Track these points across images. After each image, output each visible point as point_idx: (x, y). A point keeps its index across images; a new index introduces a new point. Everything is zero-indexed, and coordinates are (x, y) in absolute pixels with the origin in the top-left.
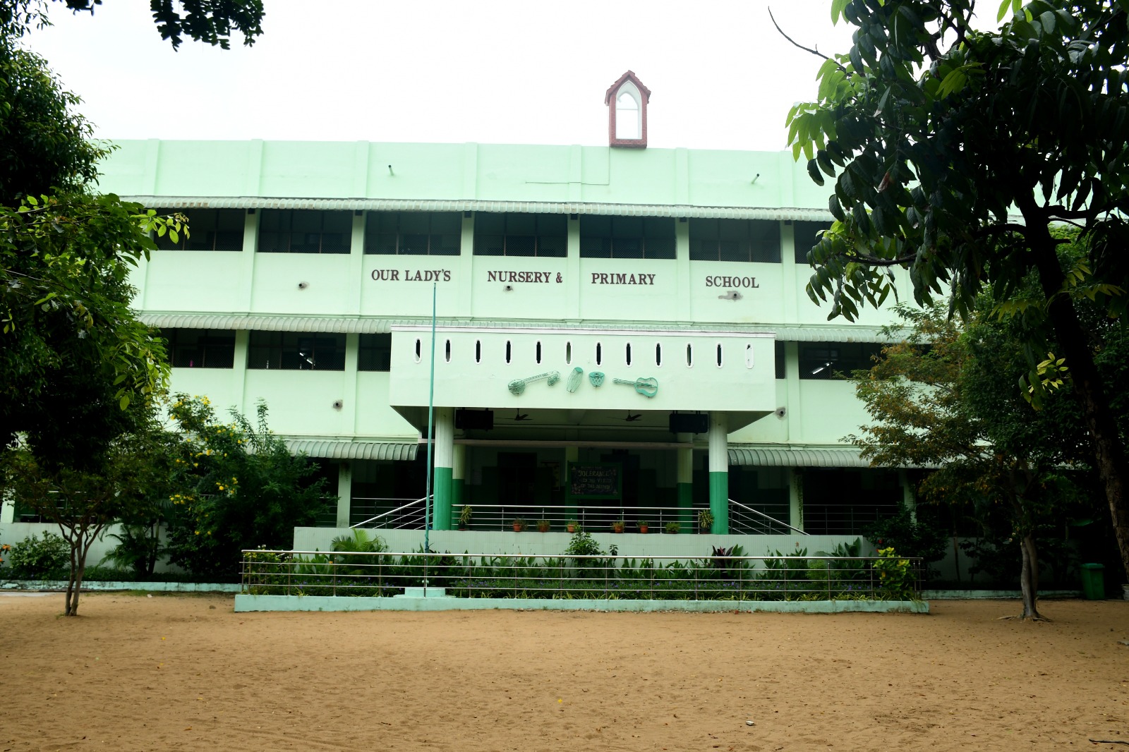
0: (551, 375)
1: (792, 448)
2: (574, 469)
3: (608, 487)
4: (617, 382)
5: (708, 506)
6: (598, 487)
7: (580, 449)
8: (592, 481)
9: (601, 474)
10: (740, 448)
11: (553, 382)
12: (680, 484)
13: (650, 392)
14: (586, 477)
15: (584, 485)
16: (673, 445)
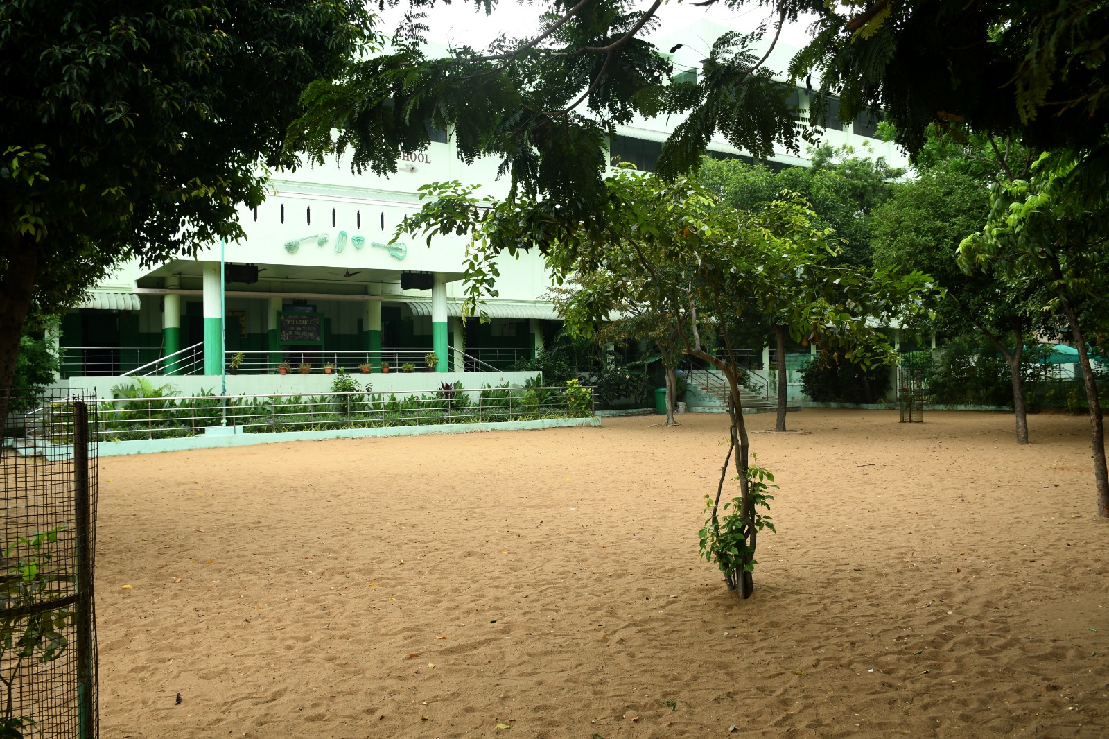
0: (321, 237)
1: (457, 302)
2: (282, 318)
3: (312, 334)
4: (374, 245)
5: (432, 350)
6: (304, 334)
7: (284, 300)
8: (299, 329)
9: (305, 323)
10: (417, 301)
11: (322, 243)
12: (369, 332)
13: (400, 255)
14: (293, 325)
15: (291, 333)
16: (366, 297)
